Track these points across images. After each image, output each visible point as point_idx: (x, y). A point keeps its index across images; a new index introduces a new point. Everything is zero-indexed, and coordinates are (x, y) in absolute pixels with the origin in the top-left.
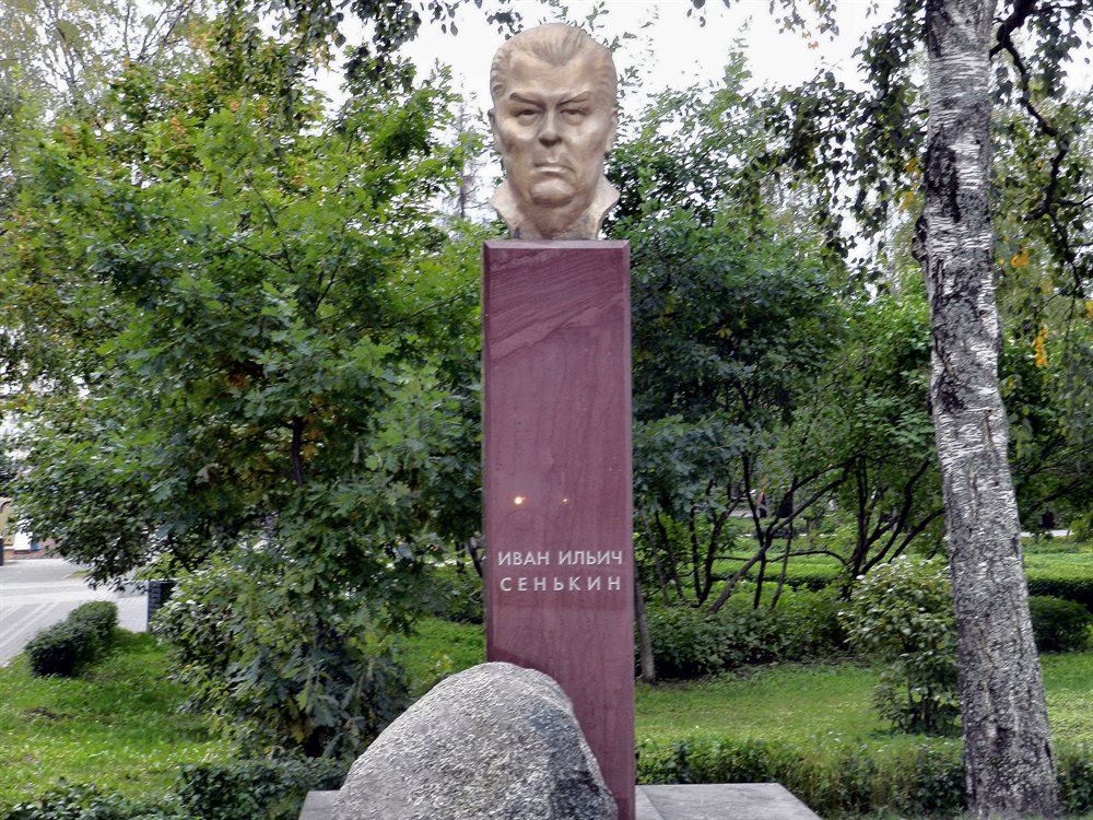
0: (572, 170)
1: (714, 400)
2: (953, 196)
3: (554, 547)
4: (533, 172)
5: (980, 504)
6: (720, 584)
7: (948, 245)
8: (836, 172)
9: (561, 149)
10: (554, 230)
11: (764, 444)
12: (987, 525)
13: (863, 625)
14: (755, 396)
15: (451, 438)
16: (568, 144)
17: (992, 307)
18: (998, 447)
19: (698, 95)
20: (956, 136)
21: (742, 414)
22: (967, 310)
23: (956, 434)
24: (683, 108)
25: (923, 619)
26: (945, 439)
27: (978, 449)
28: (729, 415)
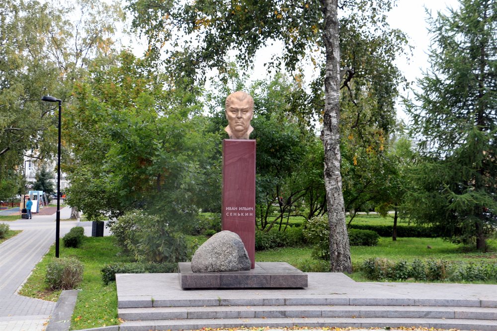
0: (244, 124)
1: (269, 170)
2: (330, 126)
3: (238, 206)
4: (235, 124)
5: (335, 199)
6: (269, 225)
7: (329, 137)
8: (303, 115)
9: (242, 119)
10: (239, 137)
11: (283, 183)
12: (336, 204)
13: (309, 233)
14: (281, 169)
15: (202, 181)
16: (243, 118)
17: (339, 153)
18: (339, 186)
19: (266, 82)
20: (331, 112)
21: (277, 174)
22: (333, 153)
23: (330, 183)
24: (262, 85)
25: (326, 232)
26: (327, 184)
27: (335, 186)
28: (273, 174)
